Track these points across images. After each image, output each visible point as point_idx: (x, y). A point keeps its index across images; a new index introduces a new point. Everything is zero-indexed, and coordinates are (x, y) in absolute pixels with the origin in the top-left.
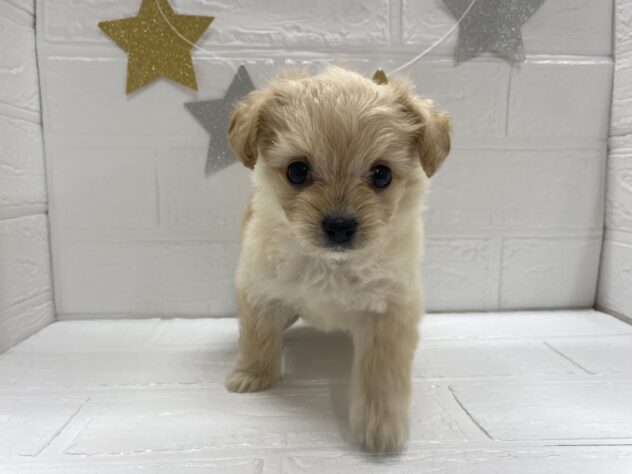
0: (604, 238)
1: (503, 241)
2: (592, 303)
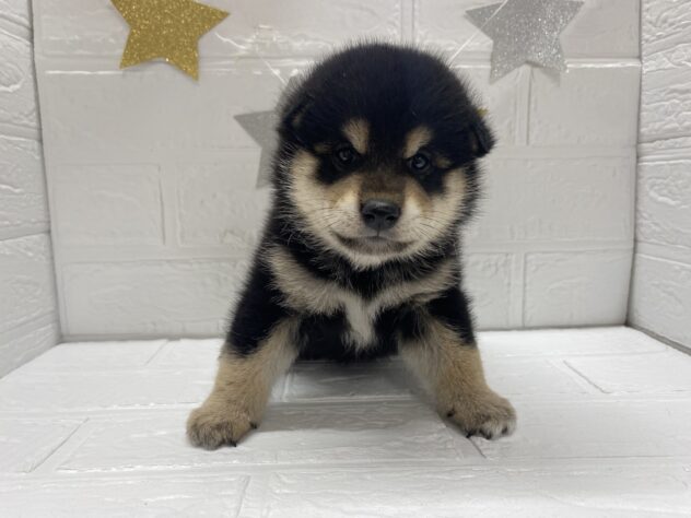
0: (635, 251)
1: (526, 256)
2: (624, 321)
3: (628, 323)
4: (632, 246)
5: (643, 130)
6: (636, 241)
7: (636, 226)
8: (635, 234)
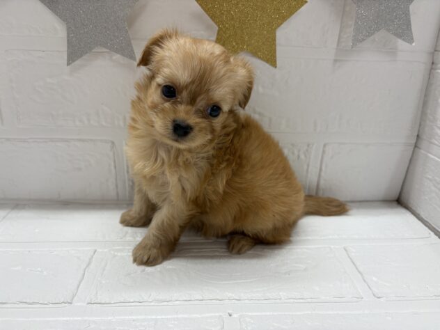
0: (416, 146)
1: (325, 146)
2: (396, 198)
3: (399, 201)
4: (415, 141)
6: (418, 137)
8: (419, 131)
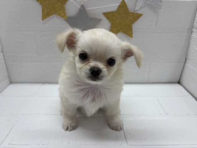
1: (151, 62)
3: (179, 83)
5: (195, 24)
6: (186, 59)
7: (187, 54)
8: (186, 57)
